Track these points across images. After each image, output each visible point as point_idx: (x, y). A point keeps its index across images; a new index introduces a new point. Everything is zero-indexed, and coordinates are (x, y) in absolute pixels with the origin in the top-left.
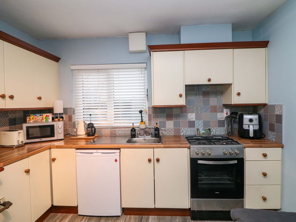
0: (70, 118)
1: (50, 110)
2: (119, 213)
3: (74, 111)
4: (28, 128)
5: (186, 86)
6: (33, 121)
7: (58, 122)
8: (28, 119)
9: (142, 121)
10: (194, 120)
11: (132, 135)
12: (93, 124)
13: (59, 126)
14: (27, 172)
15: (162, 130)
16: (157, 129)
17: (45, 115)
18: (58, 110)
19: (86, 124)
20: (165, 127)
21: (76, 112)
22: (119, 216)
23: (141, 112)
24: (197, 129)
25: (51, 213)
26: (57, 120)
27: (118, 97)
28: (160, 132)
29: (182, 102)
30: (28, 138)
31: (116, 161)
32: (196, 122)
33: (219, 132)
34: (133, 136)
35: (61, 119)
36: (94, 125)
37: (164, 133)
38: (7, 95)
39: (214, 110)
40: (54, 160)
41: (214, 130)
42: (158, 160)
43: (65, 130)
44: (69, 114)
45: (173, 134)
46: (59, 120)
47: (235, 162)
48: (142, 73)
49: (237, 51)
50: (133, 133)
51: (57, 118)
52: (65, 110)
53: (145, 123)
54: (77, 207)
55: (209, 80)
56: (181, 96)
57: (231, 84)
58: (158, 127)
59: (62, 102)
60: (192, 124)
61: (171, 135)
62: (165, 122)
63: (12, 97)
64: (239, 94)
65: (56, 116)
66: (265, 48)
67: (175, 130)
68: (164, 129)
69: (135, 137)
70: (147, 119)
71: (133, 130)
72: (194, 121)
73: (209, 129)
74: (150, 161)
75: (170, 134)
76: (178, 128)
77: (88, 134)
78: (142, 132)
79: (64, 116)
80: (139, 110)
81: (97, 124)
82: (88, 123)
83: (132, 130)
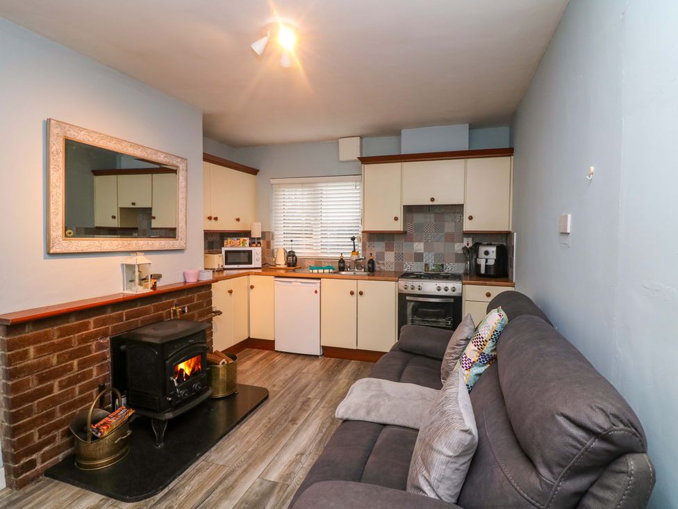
0: (268, 245)
1: (247, 234)
2: (318, 352)
3: (273, 236)
4: (227, 252)
5: (404, 206)
6: (230, 245)
7: (256, 248)
8: (225, 244)
9: (354, 251)
10: (422, 251)
11: (339, 267)
12: (293, 252)
13: (257, 252)
14: (230, 292)
15: (379, 264)
16: (371, 262)
17: (242, 239)
18: (256, 234)
19: (286, 251)
20: (383, 259)
21: (275, 237)
22: (317, 356)
23: (353, 239)
24: (426, 265)
25: (247, 349)
26: (254, 245)
27: (326, 218)
28: (377, 265)
29: (398, 226)
30: (227, 263)
31: (316, 292)
32: (424, 255)
33: (456, 269)
34: (342, 269)
35: (259, 245)
36: (296, 255)
37: (382, 267)
38: (213, 216)
39: (451, 238)
40: (252, 287)
41: (449, 267)
42: (361, 293)
43: (263, 259)
44: (267, 239)
45: (393, 270)
46: (257, 246)
47: (452, 300)
48: (356, 189)
49: (472, 162)
50: (342, 265)
51: (254, 243)
52: (263, 233)
53: (358, 254)
54: (274, 341)
55: (432, 200)
56: (396, 219)
57: (463, 205)
58: (374, 260)
59: (260, 224)
60: (419, 257)
61: (391, 270)
62: (384, 253)
63: (216, 219)
64: (471, 218)
65: (254, 241)
66: (509, 158)
67: (396, 264)
68: (382, 262)
69: (343, 271)
70: (360, 248)
71: (342, 261)
72: (422, 254)
73: (442, 265)
74: (352, 293)
75: (389, 269)
76: (401, 261)
77: (289, 264)
78: (353, 265)
79: (261, 241)
80: (351, 236)
81: (300, 253)
82: (288, 251)
83: (340, 262)
